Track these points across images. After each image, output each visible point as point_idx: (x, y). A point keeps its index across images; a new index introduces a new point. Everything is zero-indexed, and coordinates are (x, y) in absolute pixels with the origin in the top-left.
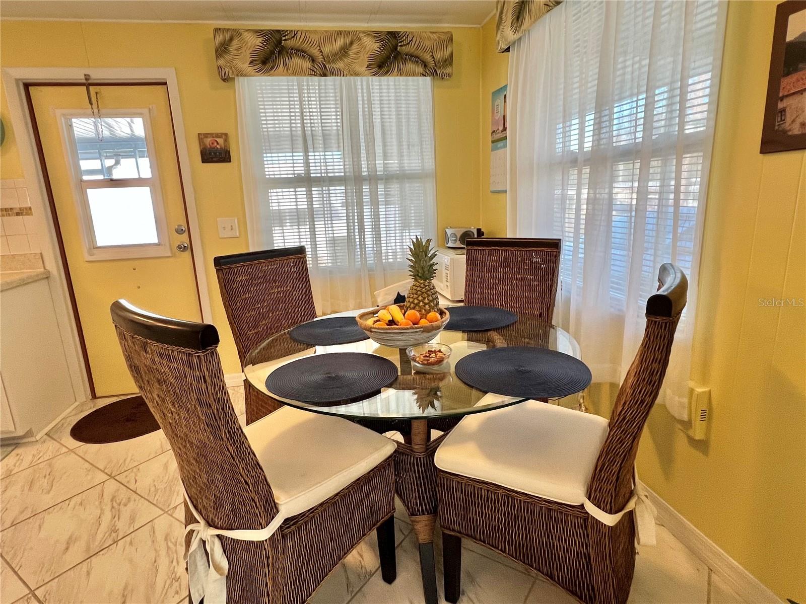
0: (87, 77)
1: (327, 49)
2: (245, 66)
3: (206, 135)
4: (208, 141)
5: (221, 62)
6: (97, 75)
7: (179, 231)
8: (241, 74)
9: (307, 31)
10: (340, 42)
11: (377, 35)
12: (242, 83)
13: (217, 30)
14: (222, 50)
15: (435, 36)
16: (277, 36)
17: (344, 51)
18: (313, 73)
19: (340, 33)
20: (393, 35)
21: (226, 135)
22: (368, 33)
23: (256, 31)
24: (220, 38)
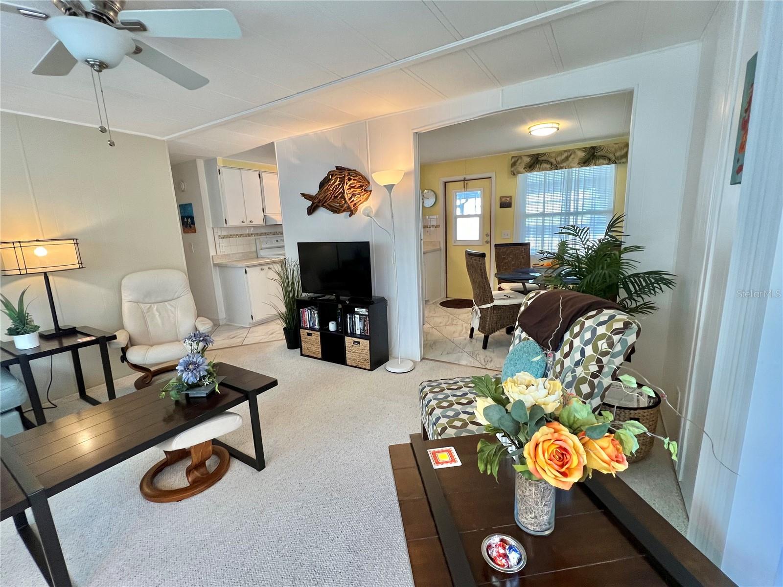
0: (465, 178)
1: (559, 159)
2: (522, 170)
3: (503, 197)
4: (503, 200)
5: (512, 169)
6: (468, 177)
7: (487, 235)
8: (520, 173)
9: (550, 152)
10: (566, 155)
11: (584, 149)
12: (520, 177)
13: (513, 157)
14: (514, 164)
15: (617, 145)
16: (537, 156)
17: (567, 158)
18: (551, 169)
19: (566, 151)
20: (593, 148)
21: (511, 196)
22: (579, 149)
23: (528, 156)
24: (513, 160)
